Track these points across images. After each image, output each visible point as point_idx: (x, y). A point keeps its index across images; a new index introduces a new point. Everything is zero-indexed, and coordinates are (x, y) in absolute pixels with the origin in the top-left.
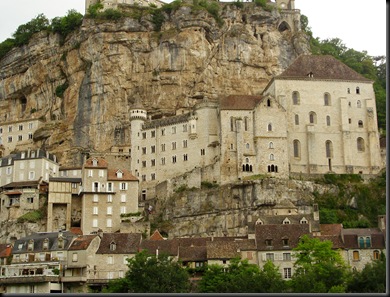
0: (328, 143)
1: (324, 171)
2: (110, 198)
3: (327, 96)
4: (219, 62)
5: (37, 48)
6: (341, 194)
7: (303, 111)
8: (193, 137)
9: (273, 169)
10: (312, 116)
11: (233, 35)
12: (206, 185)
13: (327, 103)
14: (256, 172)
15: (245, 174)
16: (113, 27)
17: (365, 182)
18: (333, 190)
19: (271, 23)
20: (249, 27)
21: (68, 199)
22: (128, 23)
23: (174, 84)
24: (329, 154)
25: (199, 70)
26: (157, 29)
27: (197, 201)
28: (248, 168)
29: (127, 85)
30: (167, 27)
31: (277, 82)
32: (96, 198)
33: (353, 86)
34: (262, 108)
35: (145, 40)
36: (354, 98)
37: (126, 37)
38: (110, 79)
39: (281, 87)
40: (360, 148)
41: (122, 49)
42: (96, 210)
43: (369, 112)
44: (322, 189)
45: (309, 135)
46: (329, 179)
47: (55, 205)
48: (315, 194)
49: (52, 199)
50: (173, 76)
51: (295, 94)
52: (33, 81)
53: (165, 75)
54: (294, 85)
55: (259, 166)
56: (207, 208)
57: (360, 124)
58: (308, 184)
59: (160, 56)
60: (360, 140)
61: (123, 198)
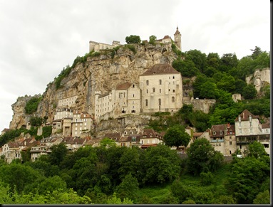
0: (160, 100)
1: (157, 111)
2: (81, 124)
3: (160, 81)
4: (134, 69)
5: (77, 68)
6: (161, 120)
7: (150, 88)
8: (110, 100)
9: (133, 111)
10: (154, 89)
11: (139, 57)
12: (110, 119)
13: (160, 84)
14: (127, 113)
15: (123, 114)
16: (97, 59)
17: (172, 115)
18: (158, 119)
19: (156, 50)
20: (147, 52)
21: (70, 125)
22: (102, 57)
23: (117, 79)
24: (160, 104)
25: (126, 72)
26: (113, 58)
27: (106, 125)
28: (124, 112)
29: (103, 80)
30: (116, 56)
31: (140, 77)
32: (76, 124)
33: (171, 76)
34: (131, 89)
35: (108, 62)
36: (172, 80)
37: (101, 62)
38: (97, 79)
39: (142, 79)
40: (173, 101)
41: (100, 67)
42: (76, 129)
43: (178, 86)
44: (153, 119)
45: (152, 97)
46: (157, 114)
47: (66, 127)
48: (151, 120)
49: (64, 125)
50: (117, 76)
51: (148, 81)
52: (78, 81)
53: (114, 75)
54: (147, 78)
55: (128, 111)
56: (109, 127)
57: (174, 91)
58: (148, 117)
59: (113, 68)
60: (173, 97)
61: (85, 124)
